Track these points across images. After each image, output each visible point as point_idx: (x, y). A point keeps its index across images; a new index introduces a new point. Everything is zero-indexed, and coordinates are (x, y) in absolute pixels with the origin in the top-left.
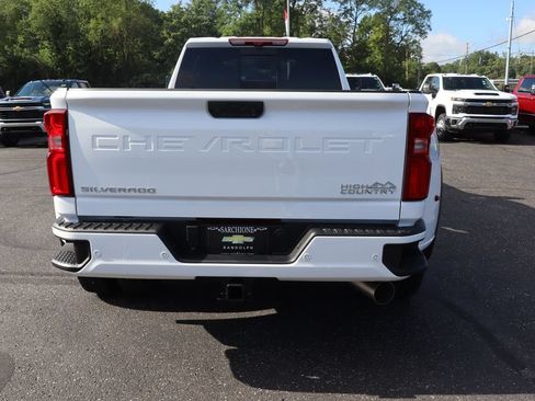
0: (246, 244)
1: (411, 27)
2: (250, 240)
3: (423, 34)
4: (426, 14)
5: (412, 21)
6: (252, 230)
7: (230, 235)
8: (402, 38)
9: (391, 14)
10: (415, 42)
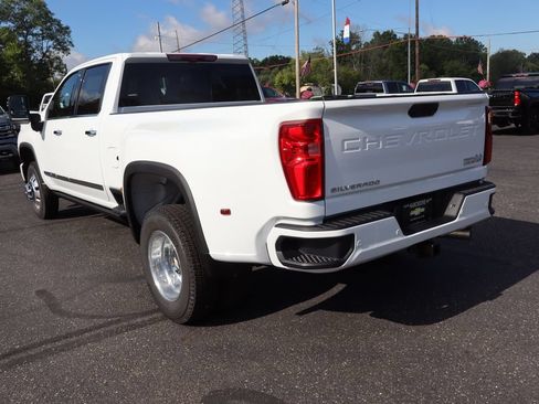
0: (422, 213)
1: (51, 43)
2: (423, 210)
3: (65, 50)
4: (65, 30)
5: (51, 37)
6: (424, 202)
7: (413, 209)
8: (44, 55)
9: (27, 29)
10: (58, 58)
